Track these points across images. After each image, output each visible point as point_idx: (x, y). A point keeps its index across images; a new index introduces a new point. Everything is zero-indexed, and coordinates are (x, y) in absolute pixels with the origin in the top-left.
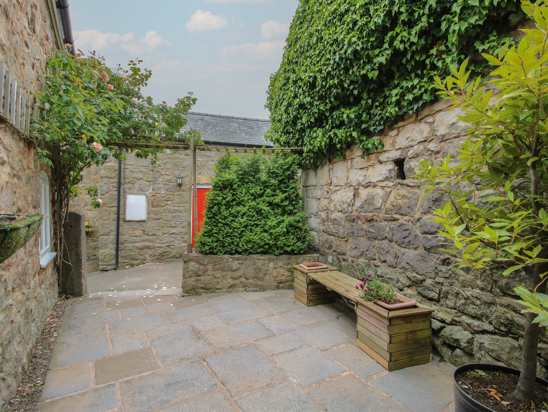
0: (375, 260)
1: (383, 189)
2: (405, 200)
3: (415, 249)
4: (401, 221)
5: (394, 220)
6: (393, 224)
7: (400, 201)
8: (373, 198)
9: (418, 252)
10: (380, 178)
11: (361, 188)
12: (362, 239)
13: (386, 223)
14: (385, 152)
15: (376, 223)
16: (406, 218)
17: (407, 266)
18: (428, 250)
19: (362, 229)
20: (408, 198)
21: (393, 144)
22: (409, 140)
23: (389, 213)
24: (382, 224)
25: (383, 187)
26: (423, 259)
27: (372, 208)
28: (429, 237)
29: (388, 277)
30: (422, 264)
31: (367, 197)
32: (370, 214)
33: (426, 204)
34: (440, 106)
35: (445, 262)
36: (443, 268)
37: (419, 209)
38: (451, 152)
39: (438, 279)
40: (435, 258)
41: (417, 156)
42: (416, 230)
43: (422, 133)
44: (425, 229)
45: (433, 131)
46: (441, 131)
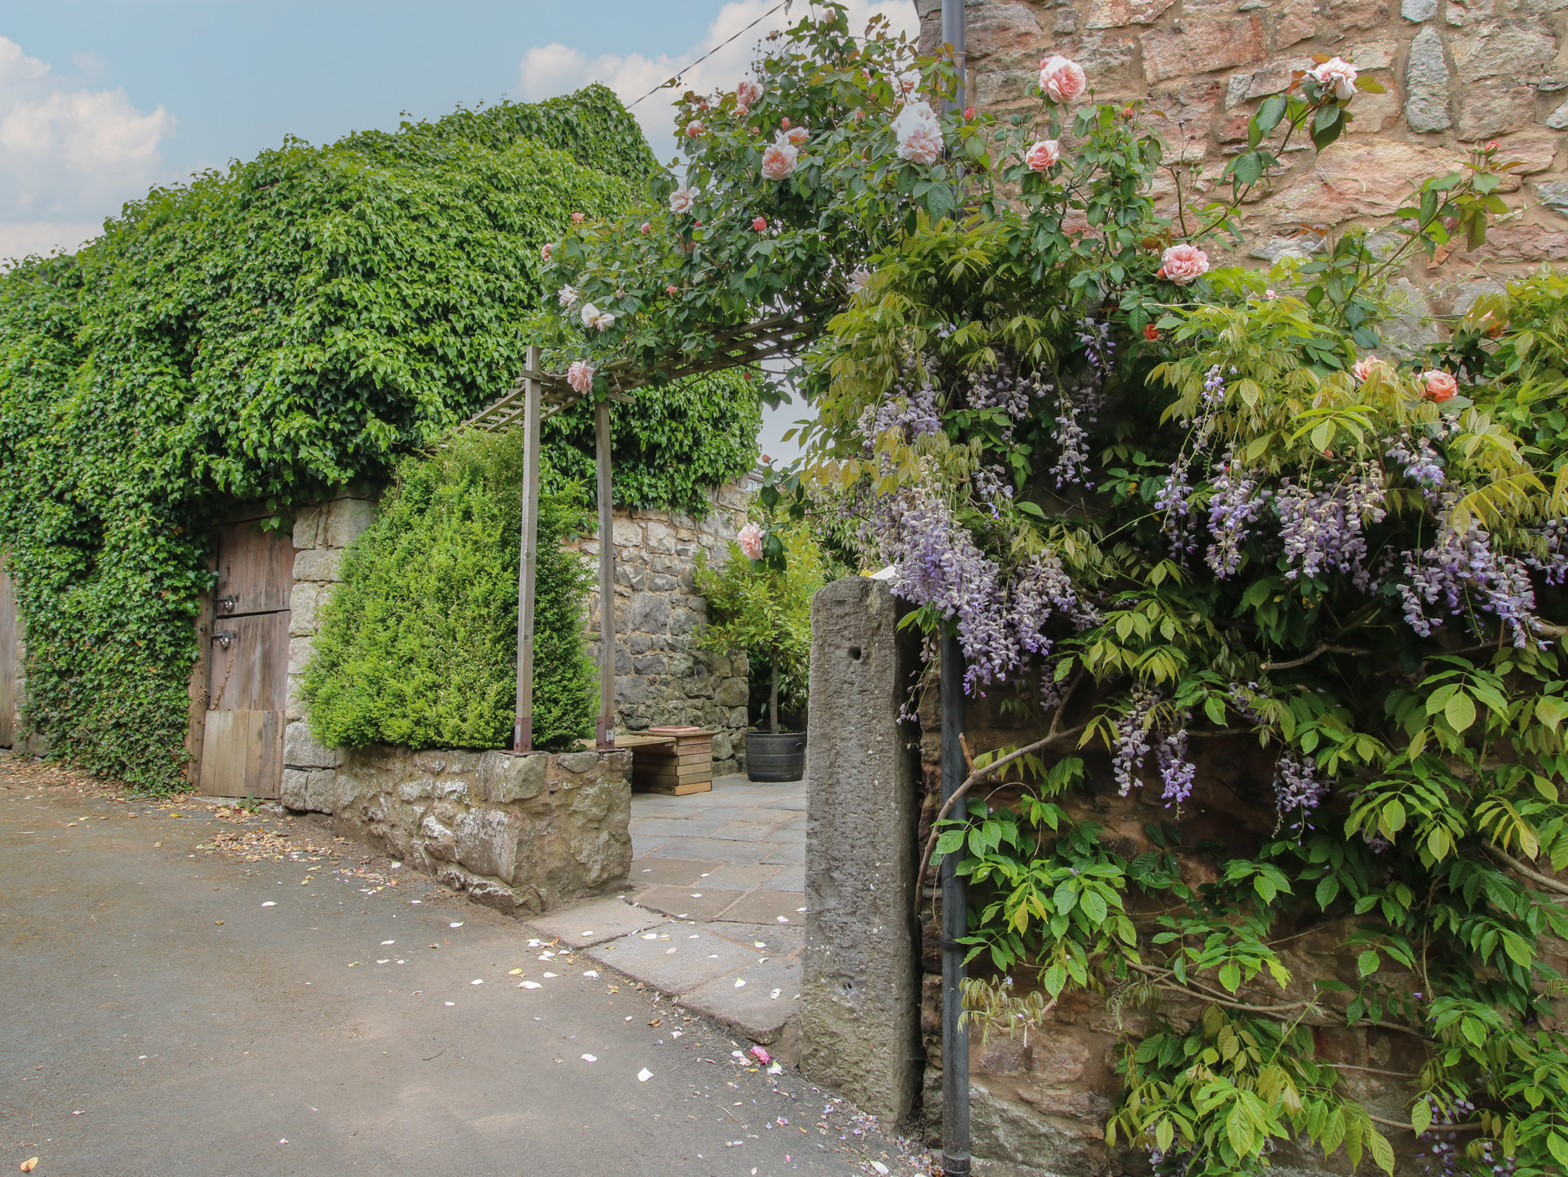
3: (626, 674)
9: (629, 677)
17: (620, 698)
18: (638, 671)
22: (625, 537)
26: (635, 684)
28: (640, 656)
30: (635, 691)
33: (638, 620)
34: (651, 515)
35: (652, 682)
36: (652, 689)
37: (631, 626)
38: (659, 567)
39: (649, 702)
40: (645, 679)
41: (631, 560)
42: (627, 649)
43: (637, 535)
44: (637, 648)
45: (645, 538)
46: (653, 543)
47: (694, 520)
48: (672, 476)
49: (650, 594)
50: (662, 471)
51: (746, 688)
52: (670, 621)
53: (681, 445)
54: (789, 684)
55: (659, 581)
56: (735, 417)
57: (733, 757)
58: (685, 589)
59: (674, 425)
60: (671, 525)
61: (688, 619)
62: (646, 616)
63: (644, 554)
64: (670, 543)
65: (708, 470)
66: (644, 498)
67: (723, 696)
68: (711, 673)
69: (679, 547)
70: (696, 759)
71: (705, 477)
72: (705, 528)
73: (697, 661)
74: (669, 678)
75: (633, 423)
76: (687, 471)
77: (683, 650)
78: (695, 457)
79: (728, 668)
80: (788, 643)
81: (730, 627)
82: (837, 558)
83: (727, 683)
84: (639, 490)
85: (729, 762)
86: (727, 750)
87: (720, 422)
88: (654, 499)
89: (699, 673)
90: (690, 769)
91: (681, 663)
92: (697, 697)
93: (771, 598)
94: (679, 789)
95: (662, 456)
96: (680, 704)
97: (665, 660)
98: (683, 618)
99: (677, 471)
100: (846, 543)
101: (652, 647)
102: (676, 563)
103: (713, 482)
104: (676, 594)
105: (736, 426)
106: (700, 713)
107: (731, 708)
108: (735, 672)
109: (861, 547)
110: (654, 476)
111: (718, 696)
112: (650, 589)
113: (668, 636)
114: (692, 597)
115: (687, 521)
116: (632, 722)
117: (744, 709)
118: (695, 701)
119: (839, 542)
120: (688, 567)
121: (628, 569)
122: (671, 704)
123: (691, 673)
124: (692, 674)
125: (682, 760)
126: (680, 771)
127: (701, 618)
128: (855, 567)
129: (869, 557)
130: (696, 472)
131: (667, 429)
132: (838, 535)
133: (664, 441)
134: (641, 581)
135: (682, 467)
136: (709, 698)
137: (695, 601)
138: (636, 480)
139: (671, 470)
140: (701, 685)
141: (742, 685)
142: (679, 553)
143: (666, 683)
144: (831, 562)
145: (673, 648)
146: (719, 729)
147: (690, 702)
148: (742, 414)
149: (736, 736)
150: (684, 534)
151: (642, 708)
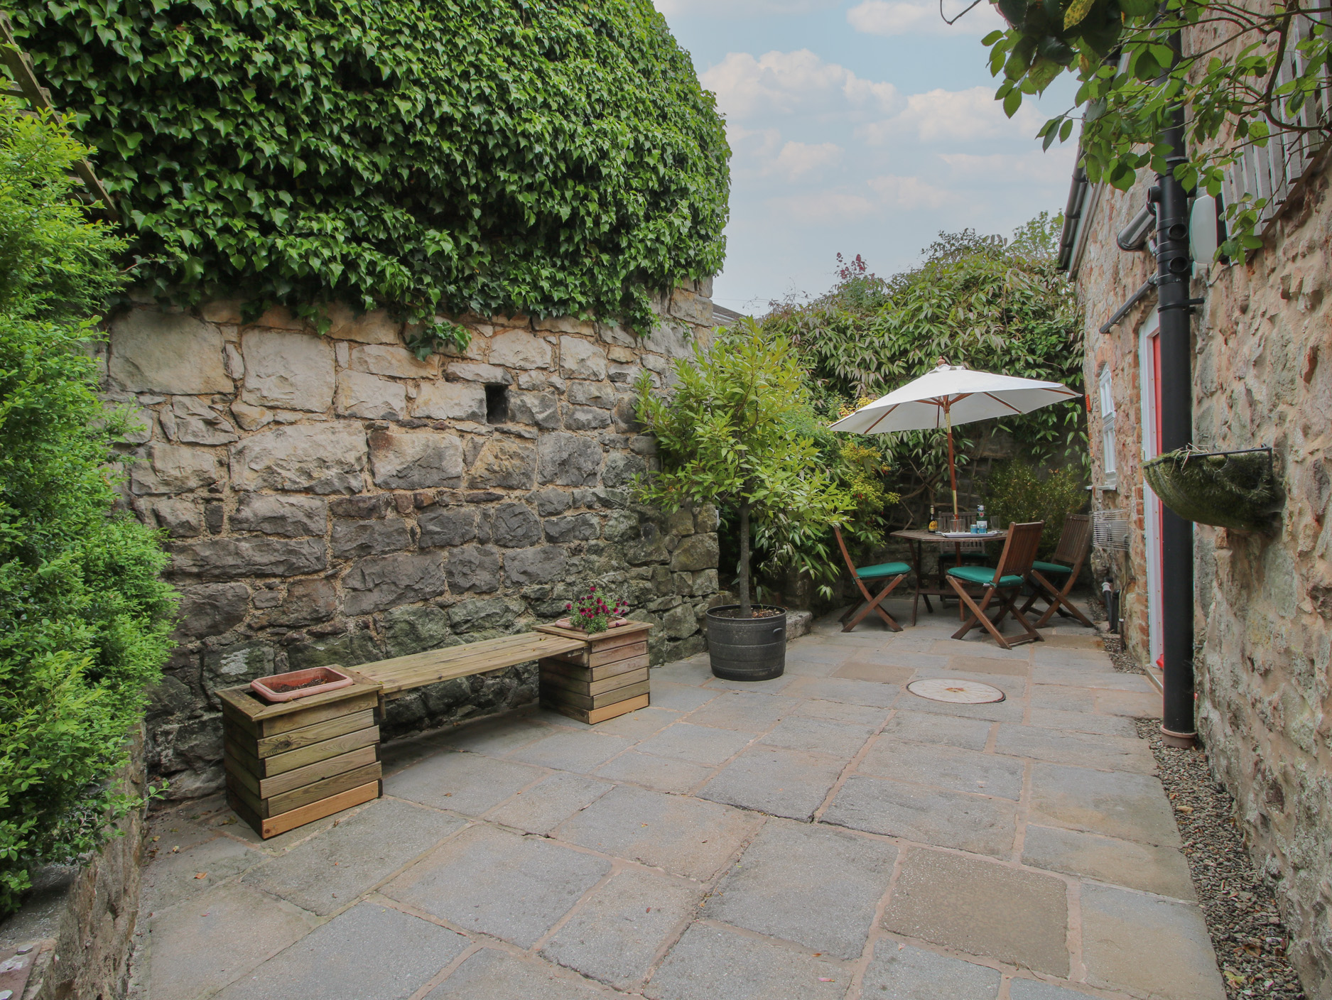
0: (441, 594)
1: (462, 436)
2: (516, 462)
3: (532, 544)
4: (506, 501)
5: (492, 501)
6: (491, 508)
7: (506, 463)
8: (440, 455)
9: (538, 547)
10: (458, 413)
11: (393, 426)
12: (401, 556)
13: (472, 507)
14: (464, 359)
15: (445, 512)
16: (518, 493)
17: (522, 578)
18: (550, 539)
19: (402, 531)
20: (522, 459)
21: (485, 352)
22: (521, 356)
23: (481, 485)
24: (463, 510)
25: (462, 433)
26: (547, 556)
27: (435, 477)
28: (554, 519)
29: (483, 615)
30: (548, 566)
31: (425, 451)
32: (431, 492)
33: (550, 469)
34: (565, 326)
35: (576, 551)
36: (575, 560)
37: (537, 478)
38: (581, 397)
39: (570, 579)
40: (564, 549)
41: (533, 388)
42: (533, 512)
43: (543, 354)
44: (549, 508)
45: (557, 359)
46: (570, 364)
47: (635, 336)
48: (590, 270)
49: (569, 433)
50: (575, 263)
51: (714, 546)
52: (602, 469)
53: (597, 222)
54: (770, 538)
55: (582, 416)
56: (684, 192)
57: (698, 632)
58: (623, 426)
59: (581, 188)
60: (600, 340)
61: (628, 466)
62: (563, 463)
63: (555, 379)
64: (599, 365)
65: (645, 263)
66: (547, 299)
67: (683, 559)
68: (665, 531)
69: (613, 371)
70: (622, 667)
71: (641, 274)
72: (651, 346)
73: (643, 518)
74: (602, 543)
75: (503, 175)
76: (613, 265)
77: (622, 506)
78: (624, 244)
79: (689, 524)
80: (761, 494)
81: (681, 474)
82: (830, 388)
83: (687, 543)
84: (535, 286)
85: (693, 640)
86: (691, 625)
87: (661, 198)
88: (563, 303)
89: (647, 534)
90: (613, 683)
91: (619, 522)
92: (646, 564)
93: (734, 434)
94: (594, 715)
95: (570, 239)
96: (619, 576)
97: (595, 520)
98: (621, 464)
99: (599, 263)
100: (840, 370)
101: (574, 504)
102: (608, 392)
103: (658, 282)
104: (610, 433)
105: (683, 205)
106: (648, 585)
107: (695, 572)
108: (699, 527)
109: (857, 373)
110: (563, 268)
111: (677, 559)
112: (568, 427)
113: (600, 490)
114: (634, 436)
115: (623, 336)
116: (544, 608)
117: (713, 573)
118: (643, 570)
119: (833, 369)
120: (627, 396)
121: (531, 400)
122: (605, 578)
123: (634, 534)
124: (637, 536)
125: (597, 673)
126: (595, 688)
127: (649, 464)
128: (851, 396)
129: (867, 385)
130: (626, 264)
131: (569, 194)
132: (831, 362)
133: (565, 212)
134: (552, 417)
135: (605, 258)
136: (663, 563)
137: (638, 441)
138: (530, 272)
139: (588, 261)
140: (651, 548)
141: (710, 543)
142: (613, 379)
143: (598, 551)
144: (824, 393)
145: (606, 503)
146: (678, 600)
147: (635, 571)
148: (692, 188)
149: (703, 607)
150: (619, 353)
151: (560, 587)
